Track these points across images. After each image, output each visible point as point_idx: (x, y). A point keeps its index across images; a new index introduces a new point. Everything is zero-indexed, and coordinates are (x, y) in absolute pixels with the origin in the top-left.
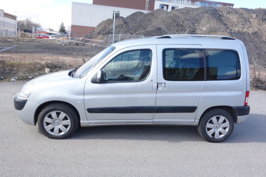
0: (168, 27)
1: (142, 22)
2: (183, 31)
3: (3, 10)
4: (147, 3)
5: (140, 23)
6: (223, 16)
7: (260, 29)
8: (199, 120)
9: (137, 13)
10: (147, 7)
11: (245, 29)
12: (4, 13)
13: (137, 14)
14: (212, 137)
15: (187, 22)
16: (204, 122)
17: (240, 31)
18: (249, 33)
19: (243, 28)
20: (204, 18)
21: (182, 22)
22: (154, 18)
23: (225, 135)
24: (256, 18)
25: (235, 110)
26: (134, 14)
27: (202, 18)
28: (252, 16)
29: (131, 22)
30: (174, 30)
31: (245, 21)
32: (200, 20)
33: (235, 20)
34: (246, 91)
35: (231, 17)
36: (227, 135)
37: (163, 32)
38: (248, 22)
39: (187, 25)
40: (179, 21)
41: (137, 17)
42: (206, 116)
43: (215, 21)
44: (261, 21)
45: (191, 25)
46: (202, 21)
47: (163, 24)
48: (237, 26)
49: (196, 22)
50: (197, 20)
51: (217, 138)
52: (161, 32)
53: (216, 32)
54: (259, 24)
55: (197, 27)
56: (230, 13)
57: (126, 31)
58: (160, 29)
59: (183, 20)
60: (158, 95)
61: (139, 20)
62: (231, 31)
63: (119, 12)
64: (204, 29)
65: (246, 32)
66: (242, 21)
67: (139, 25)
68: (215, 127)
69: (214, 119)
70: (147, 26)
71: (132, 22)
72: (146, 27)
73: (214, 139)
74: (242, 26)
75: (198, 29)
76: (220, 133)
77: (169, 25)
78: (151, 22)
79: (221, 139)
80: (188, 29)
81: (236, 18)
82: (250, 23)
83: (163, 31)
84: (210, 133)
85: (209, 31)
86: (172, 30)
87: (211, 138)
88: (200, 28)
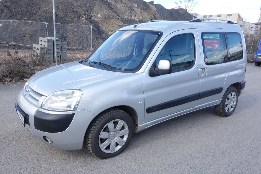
0: (63, 13)
2: (80, 18)
5: (27, 7)
6: (111, 4)
7: (143, 17)
11: (133, 17)
15: (81, 8)
17: (129, 19)
18: (136, 21)
19: (131, 16)
20: (96, 5)
21: (76, 8)
24: (138, 8)
27: (94, 5)
28: (134, 6)
31: (130, 10)
32: (93, 8)
33: (122, 9)
35: (118, 6)
37: (61, 18)
38: (133, 11)
39: (82, 12)
40: (73, 7)
43: (107, 9)
44: (142, 10)
45: (86, 12)
46: (94, 9)
48: (125, 15)
49: (89, 9)
50: (90, 7)
52: (59, 18)
53: (111, 20)
54: (142, 13)
55: (91, 14)
56: (117, 2)
57: (10, 17)
59: (76, 6)
61: (24, 4)
62: (122, 19)
64: (99, 16)
65: (134, 19)
66: (128, 10)
67: (25, 10)
71: (14, 6)
72: (35, 13)
74: (129, 14)
75: (93, 16)
77: (64, 11)
78: (40, 7)
80: (83, 16)
81: (123, 7)
82: (135, 12)
85: (104, 18)
88: (95, 15)
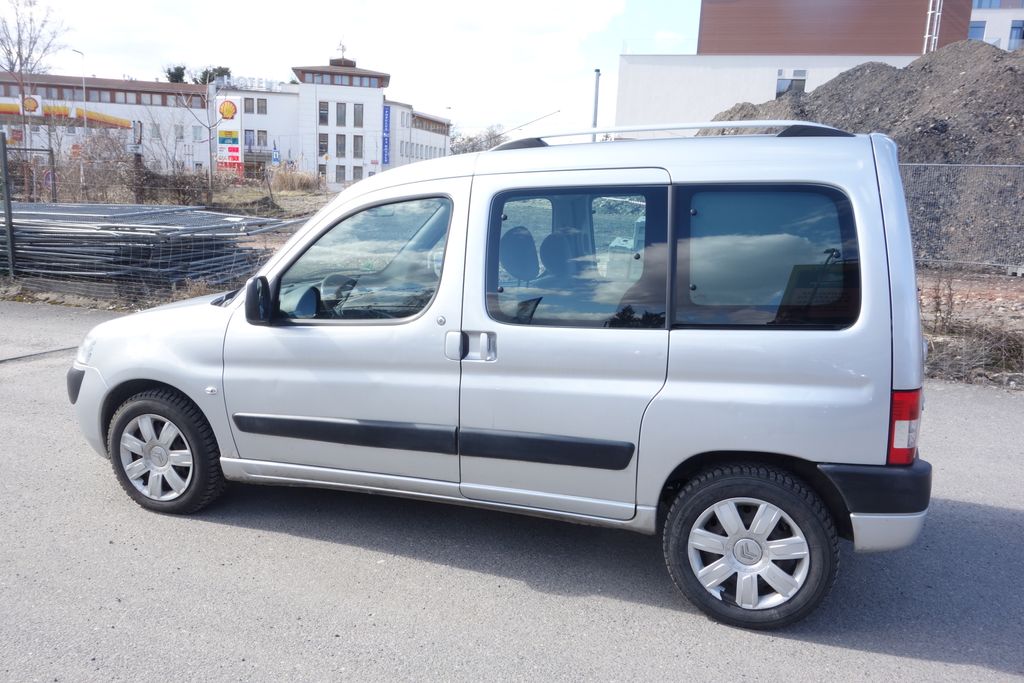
0: (984, 115)
1: (872, 103)
3: (410, 107)
4: (932, 24)
5: (866, 109)
8: (654, 509)
9: (862, 68)
10: (930, 40)
12: (413, 116)
13: (859, 73)
14: (720, 598)
16: (676, 523)
22: (932, 84)
23: (787, 599)
25: (829, 477)
26: (850, 75)
29: (825, 110)
30: (1015, 127)
34: (894, 392)
36: (798, 598)
37: (954, 140)
41: (856, 88)
42: (689, 495)
47: (965, 105)
51: (745, 606)
58: (942, 128)
60: (471, 381)
61: (865, 96)
63: (803, 73)
67: (856, 120)
68: (738, 551)
69: (726, 511)
70: (896, 121)
71: (830, 108)
72: (887, 127)
73: (731, 610)
76: (765, 589)
77: (993, 107)
78: (915, 102)
79: (767, 613)
83: (959, 138)
84: (711, 578)
86: (1007, 127)
87: (717, 602)
